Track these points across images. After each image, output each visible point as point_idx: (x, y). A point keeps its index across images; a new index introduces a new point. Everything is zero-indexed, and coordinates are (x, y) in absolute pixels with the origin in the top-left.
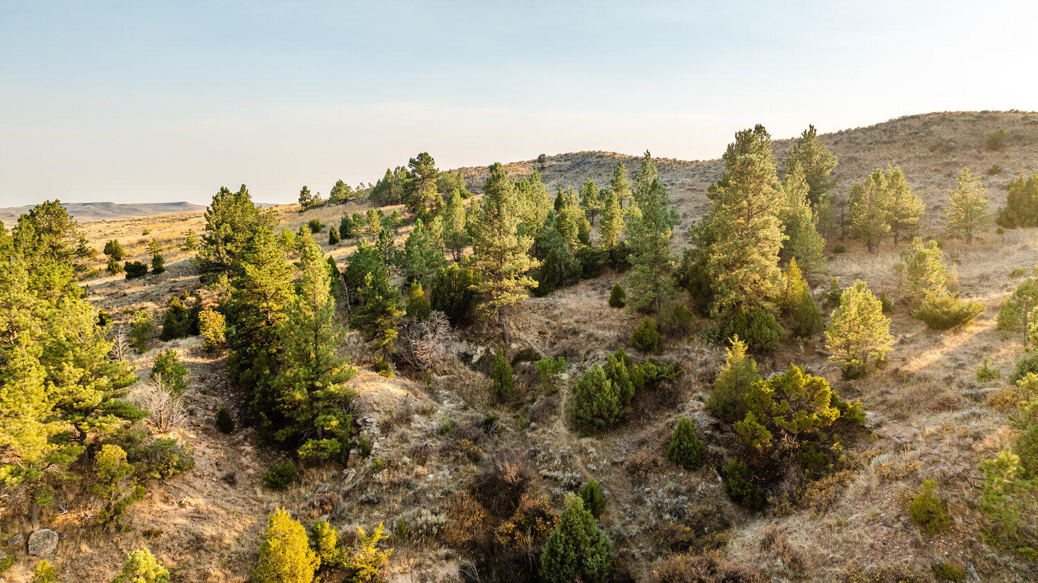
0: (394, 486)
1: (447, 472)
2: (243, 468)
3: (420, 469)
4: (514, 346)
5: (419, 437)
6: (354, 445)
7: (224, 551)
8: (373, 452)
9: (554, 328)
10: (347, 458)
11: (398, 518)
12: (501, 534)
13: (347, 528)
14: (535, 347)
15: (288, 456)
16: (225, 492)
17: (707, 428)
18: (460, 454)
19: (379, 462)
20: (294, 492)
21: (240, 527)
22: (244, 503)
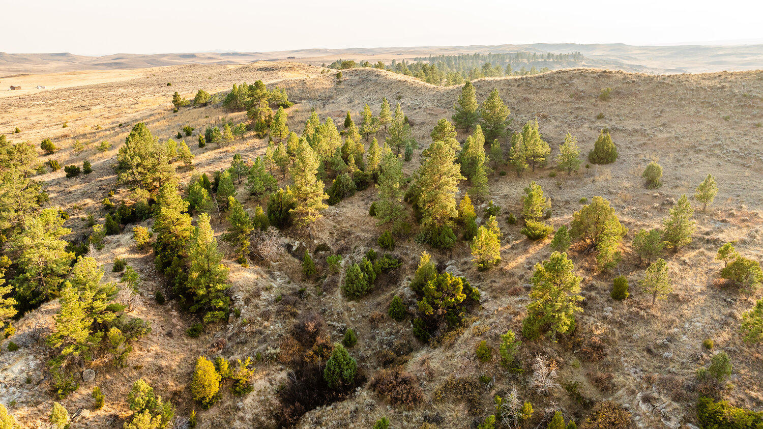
0: (253, 333)
1: (280, 324)
2: (174, 326)
3: (266, 323)
4: (315, 242)
5: (264, 305)
6: (231, 311)
7: (173, 373)
8: (241, 315)
9: (338, 230)
10: (228, 318)
11: (256, 350)
12: (306, 356)
13: (232, 358)
14: (327, 242)
15: (196, 317)
16: (168, 341)
17: (409, 298)
18: (287, 313)
19: (245, 320)
20: (202, 338)
21: (178, 359)
22: (178, 347)
